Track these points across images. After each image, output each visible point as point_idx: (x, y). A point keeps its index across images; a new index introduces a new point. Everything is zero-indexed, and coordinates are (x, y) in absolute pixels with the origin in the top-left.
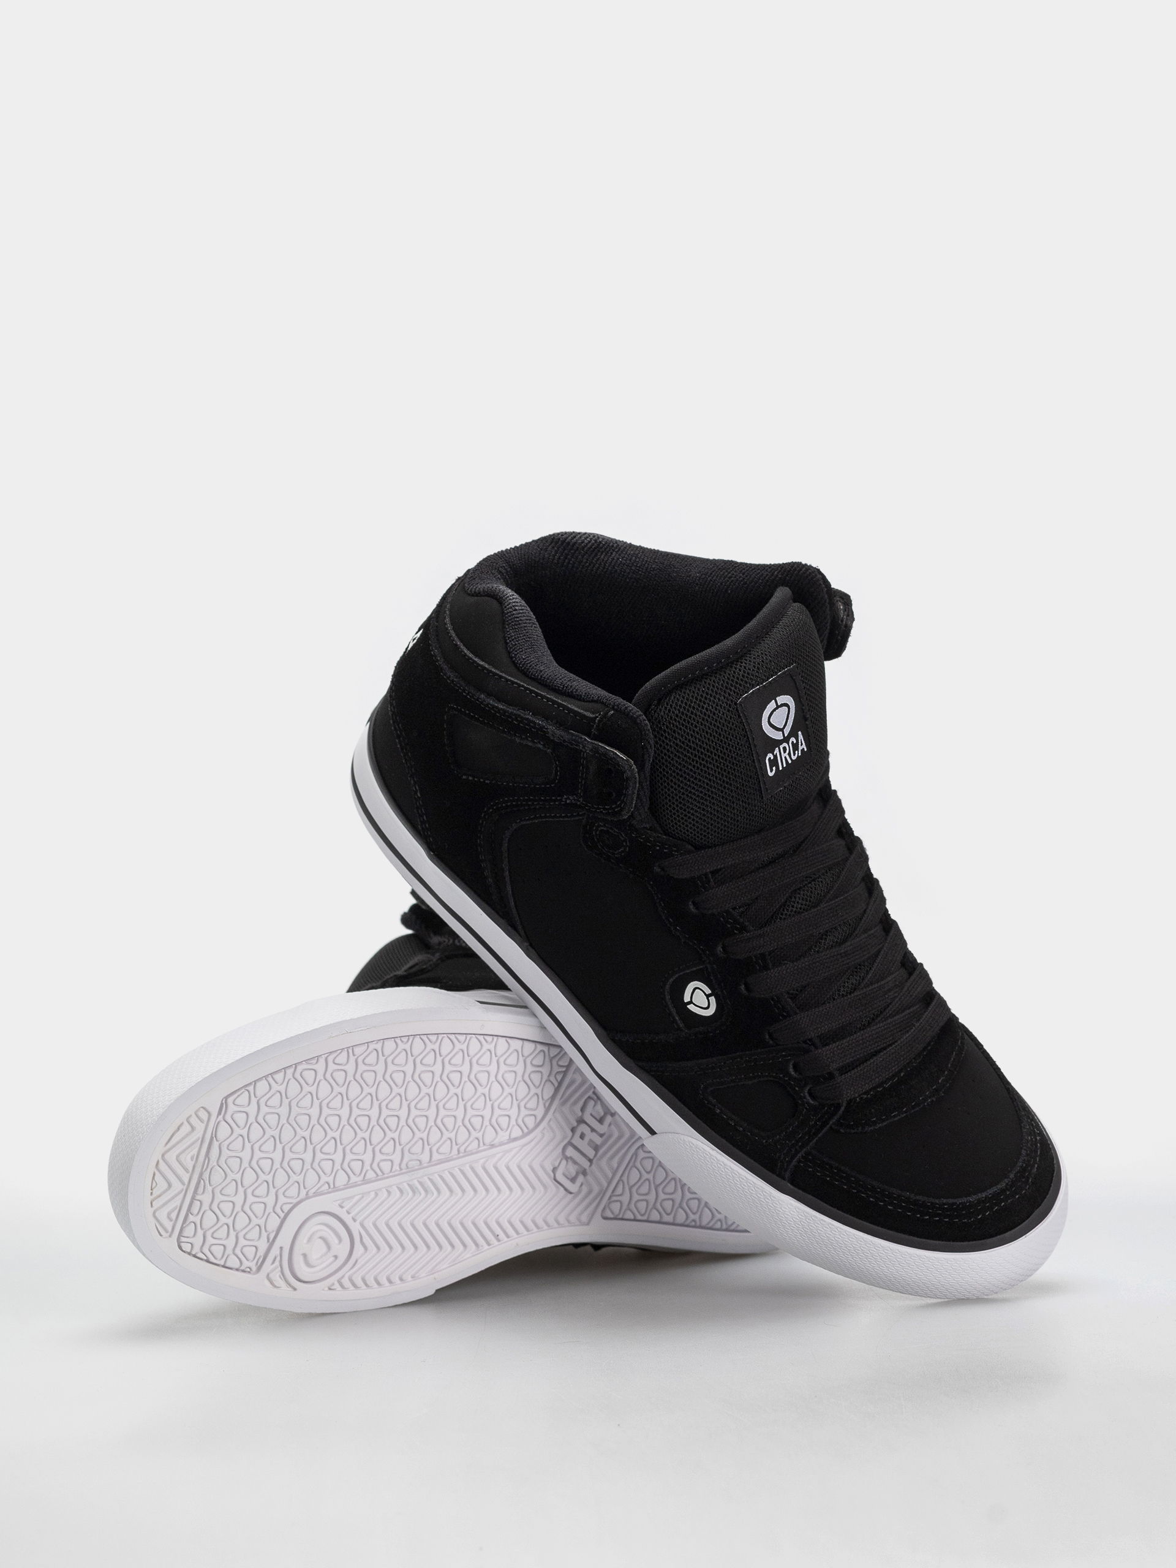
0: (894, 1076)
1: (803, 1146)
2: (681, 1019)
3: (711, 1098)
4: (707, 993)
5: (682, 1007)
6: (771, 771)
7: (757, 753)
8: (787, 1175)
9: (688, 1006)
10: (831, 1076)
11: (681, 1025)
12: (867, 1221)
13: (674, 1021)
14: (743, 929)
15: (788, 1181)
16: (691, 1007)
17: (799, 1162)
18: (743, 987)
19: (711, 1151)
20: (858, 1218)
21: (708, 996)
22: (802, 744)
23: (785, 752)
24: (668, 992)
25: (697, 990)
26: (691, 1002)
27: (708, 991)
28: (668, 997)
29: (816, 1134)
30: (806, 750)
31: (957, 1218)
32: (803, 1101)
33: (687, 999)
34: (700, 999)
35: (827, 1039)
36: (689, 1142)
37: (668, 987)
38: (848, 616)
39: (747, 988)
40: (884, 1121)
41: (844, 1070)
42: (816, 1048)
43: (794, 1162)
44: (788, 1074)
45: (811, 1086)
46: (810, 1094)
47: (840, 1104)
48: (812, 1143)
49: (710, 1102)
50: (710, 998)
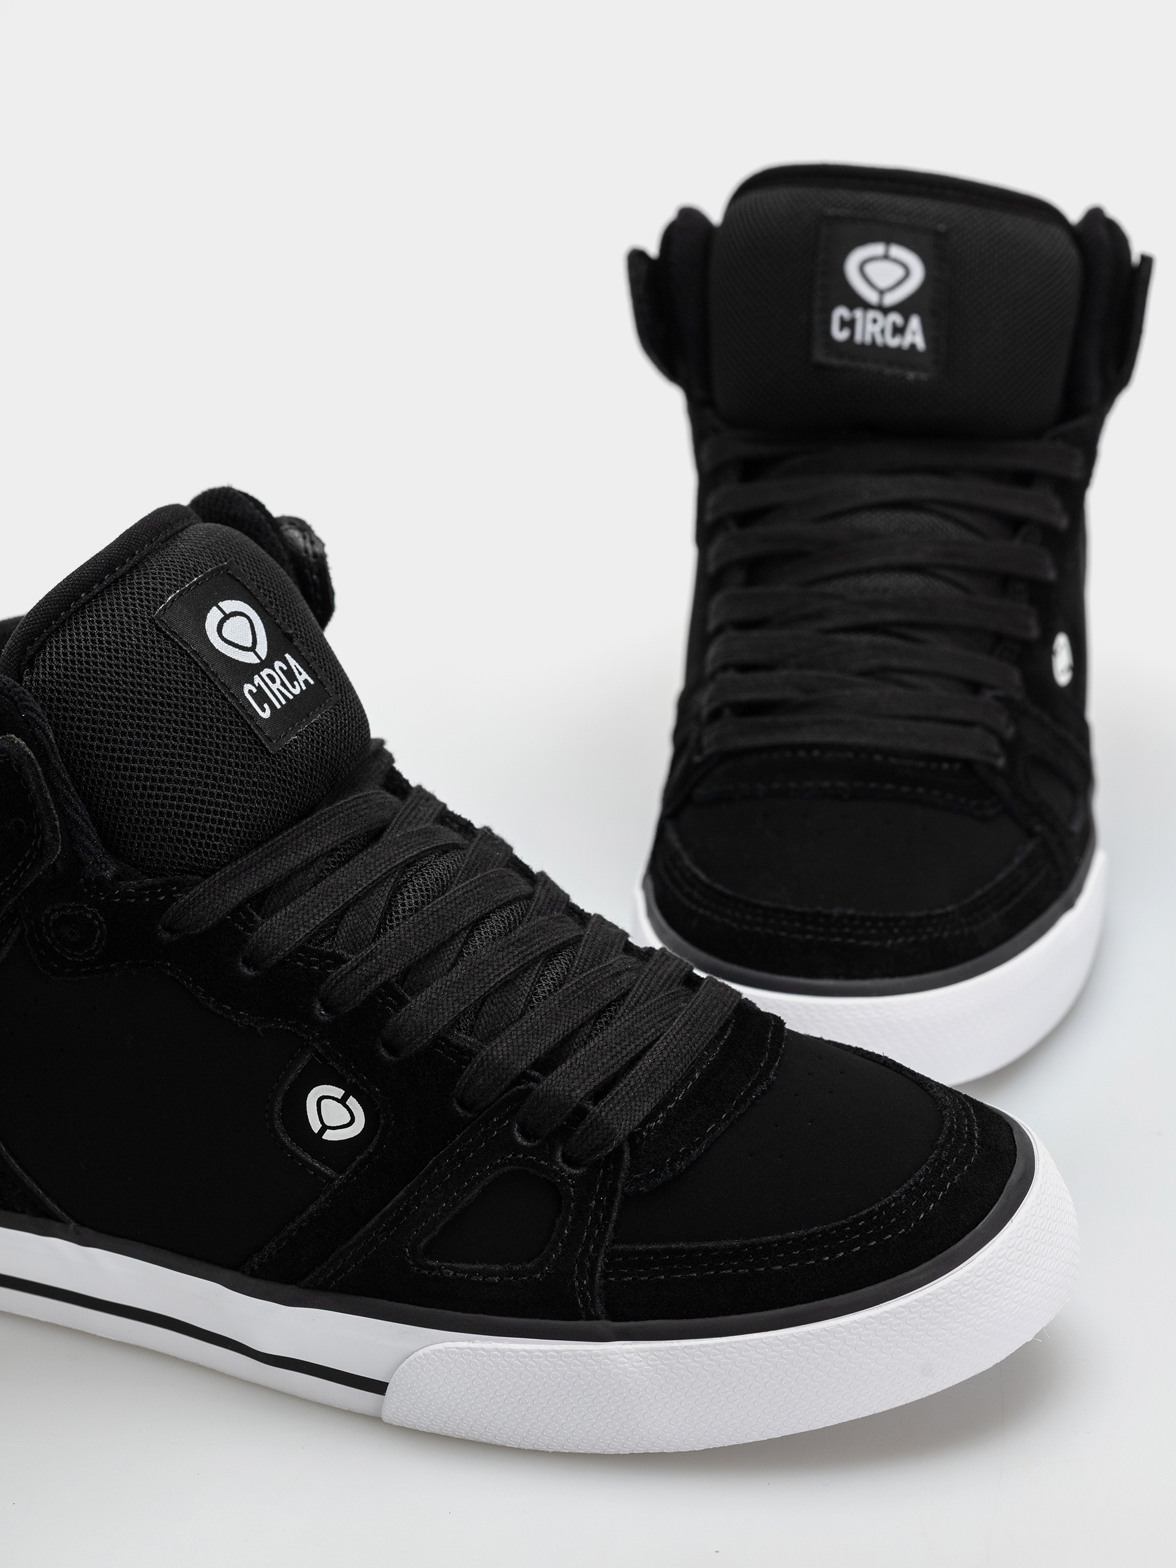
0: (684, 1081)
1: (597, 1249)
2: (323, 1163)
3: (429, 1262)
4: (339, 1097)
5: (315, 1142)
6: (264, 710)
7: (222, 684)
8: (600, 1308)
9: (324, 1137)
10: (580, 1113)
11: (329, 1172)
12: (754, 1311)
13: (318, 1172)
14: (339, 960)
15: (606, 1318)
16: (329, 1136)
17: (605, 1275)
18: (383, 1052)
19: (471, 1345)
20: (739, 1314)
21: (343, 1101)
22: (300, 674)
23: (273, 681)
24: (284, 1133)
25: (324, 1102)
26: (325, 1128)
27: (339, 1093)
28: (287, 1140)
29: (607, 1217)
30: (312, 682)
31: (888, 1234)
32: (562, 1178)
33: (316, 1127)
34: (335, 1114)
35: (547, 1063)
36: (434, 1352)
37: (278, 1123)
38: (312, 543)
39: (393, 1051)
40: (699, 1143)
41: (598, 1095)
42: (537, 1081)
43: (599, 1282)
44: (519, 1148)
45: (561, 1147)
46: (567, 1160)
47: (619, 1151)
48: (609, 1235)
49: (432, 1268)
50: (347, 1103)
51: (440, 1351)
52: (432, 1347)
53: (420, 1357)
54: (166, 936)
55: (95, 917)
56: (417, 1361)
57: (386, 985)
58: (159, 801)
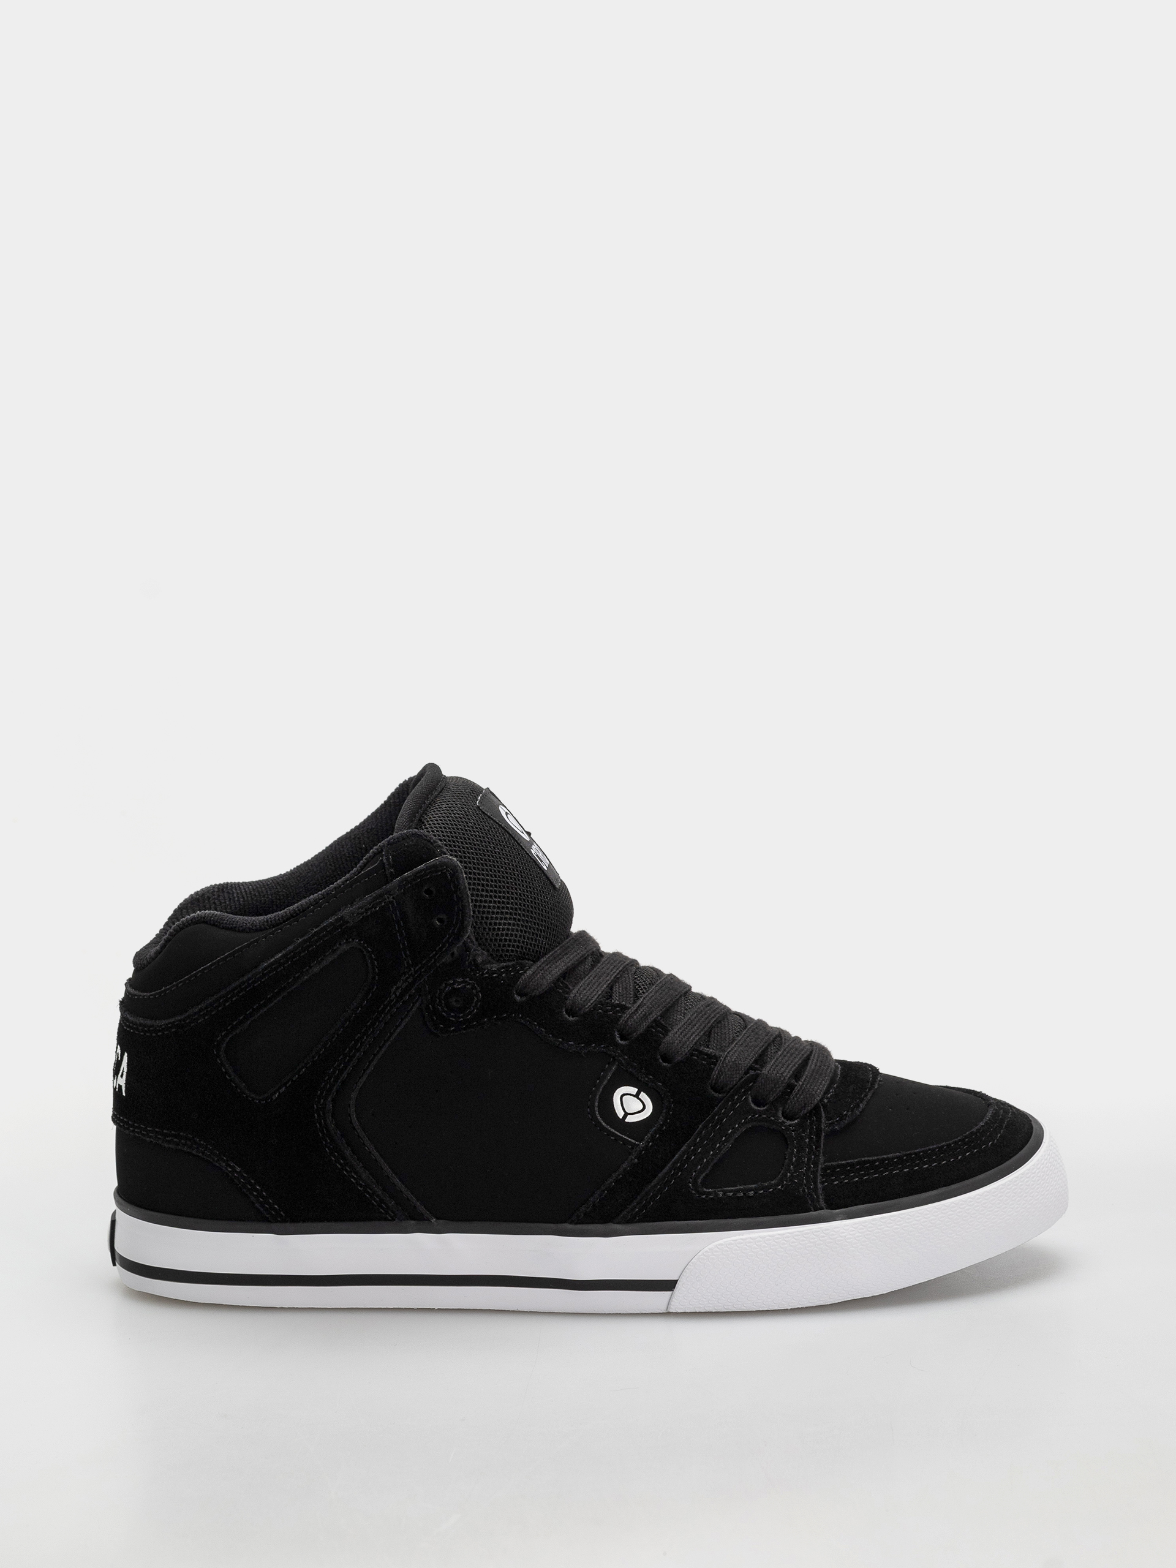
1: (816, 1166)
2: (628, 1136)
3: (706, 1190)
4: (635, 1094)
5: (621, 1124)
7: (524, 845)
8: (822, 1203)
9: (626, 1121)
10: (790, 1086)
11: (634, 1141)
13: (625, 1142)
14: (624, 1008)
15: (826, 1209)
16: (630, 1119)
17: (822, 1182)
18: (661, 1061)
19: (741, 1237)
21: (637, 1096)
24: (601, 1120)
25: (624, 1098)
26: (626, 1114)
27: (634, 1090)
28: (603, 1124)
29: (818, 1147)
32: (785, 1127)
33: (621, 1114)
34: (633, 1104)
35: (760, 1062)
36: (716, 1246)
37: (597, 1114)
39: (667, 1060)
41: (797, 1075)
42: (758, 1070)
43: (819, 1187)
44: (754, 1112)
45: (781, 1108)
46: (786, 1117)
47: (816, 1108)
48: (822, 1159)
49: (709, 1193)
50: (640, 1097)
51: (721, 1245)
52: (714, 1244)
53: (706, 1252)
54: (518, 998)
55: (473, 988)
56: (704, 1255)
57: (655, 1021)
58: (486, 910)
